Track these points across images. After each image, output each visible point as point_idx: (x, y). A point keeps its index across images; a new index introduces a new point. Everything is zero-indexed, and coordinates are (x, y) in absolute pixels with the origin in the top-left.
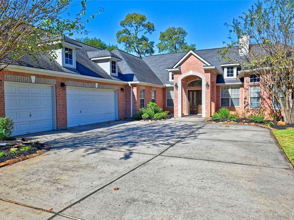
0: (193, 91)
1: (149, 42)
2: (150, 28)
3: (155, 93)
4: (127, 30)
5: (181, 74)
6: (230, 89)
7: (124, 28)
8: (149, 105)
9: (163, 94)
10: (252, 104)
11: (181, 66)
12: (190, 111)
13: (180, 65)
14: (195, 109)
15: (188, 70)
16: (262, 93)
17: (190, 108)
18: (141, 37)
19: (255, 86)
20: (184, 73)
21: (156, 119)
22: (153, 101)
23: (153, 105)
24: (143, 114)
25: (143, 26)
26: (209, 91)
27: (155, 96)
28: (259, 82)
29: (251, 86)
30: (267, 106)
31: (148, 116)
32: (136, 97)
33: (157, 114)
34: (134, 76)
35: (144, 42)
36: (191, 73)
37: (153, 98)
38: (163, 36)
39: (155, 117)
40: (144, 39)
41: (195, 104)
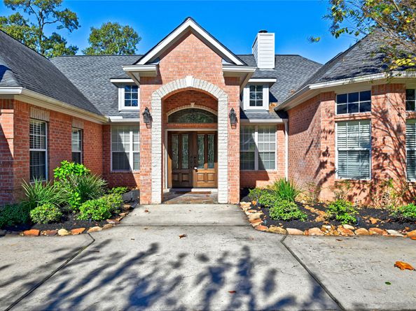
0: (180, 134)
1: (67, 46)
2: (70, 21)
3: (82, 137)
4: (20, 18)
5: (160, 82)
6: (256, 133)
7: (14, 13)
8: (60, 172)
9: (103, 139)
10: (342, 167)
11: (162, 62)
12: (173, 181)
13: (157, 59)
14: (185, 177)
15: (181, 74)
16: (380, 140)
17: (173, 174)
18: (51, 35)
19: (353, 122)
20: (169, 80)
21: (86, 225)
22: (77, 158)
23: (75, 170)
24: (34, 207)
25: (57, 14)
26: (237, 132)
27: (82, 144)
28: (368, 113)
29: (340, 123)
30: (393, 174)
31: (54, 213)
32: (11, 143)
33: (89, 204)
34: (7, 74)
35: (57, 45)
36: (189, 82)
37: (76, 150)
38: (96, 36)
39: (83, 215)
40: (56, 38)
41: (185, 166)
